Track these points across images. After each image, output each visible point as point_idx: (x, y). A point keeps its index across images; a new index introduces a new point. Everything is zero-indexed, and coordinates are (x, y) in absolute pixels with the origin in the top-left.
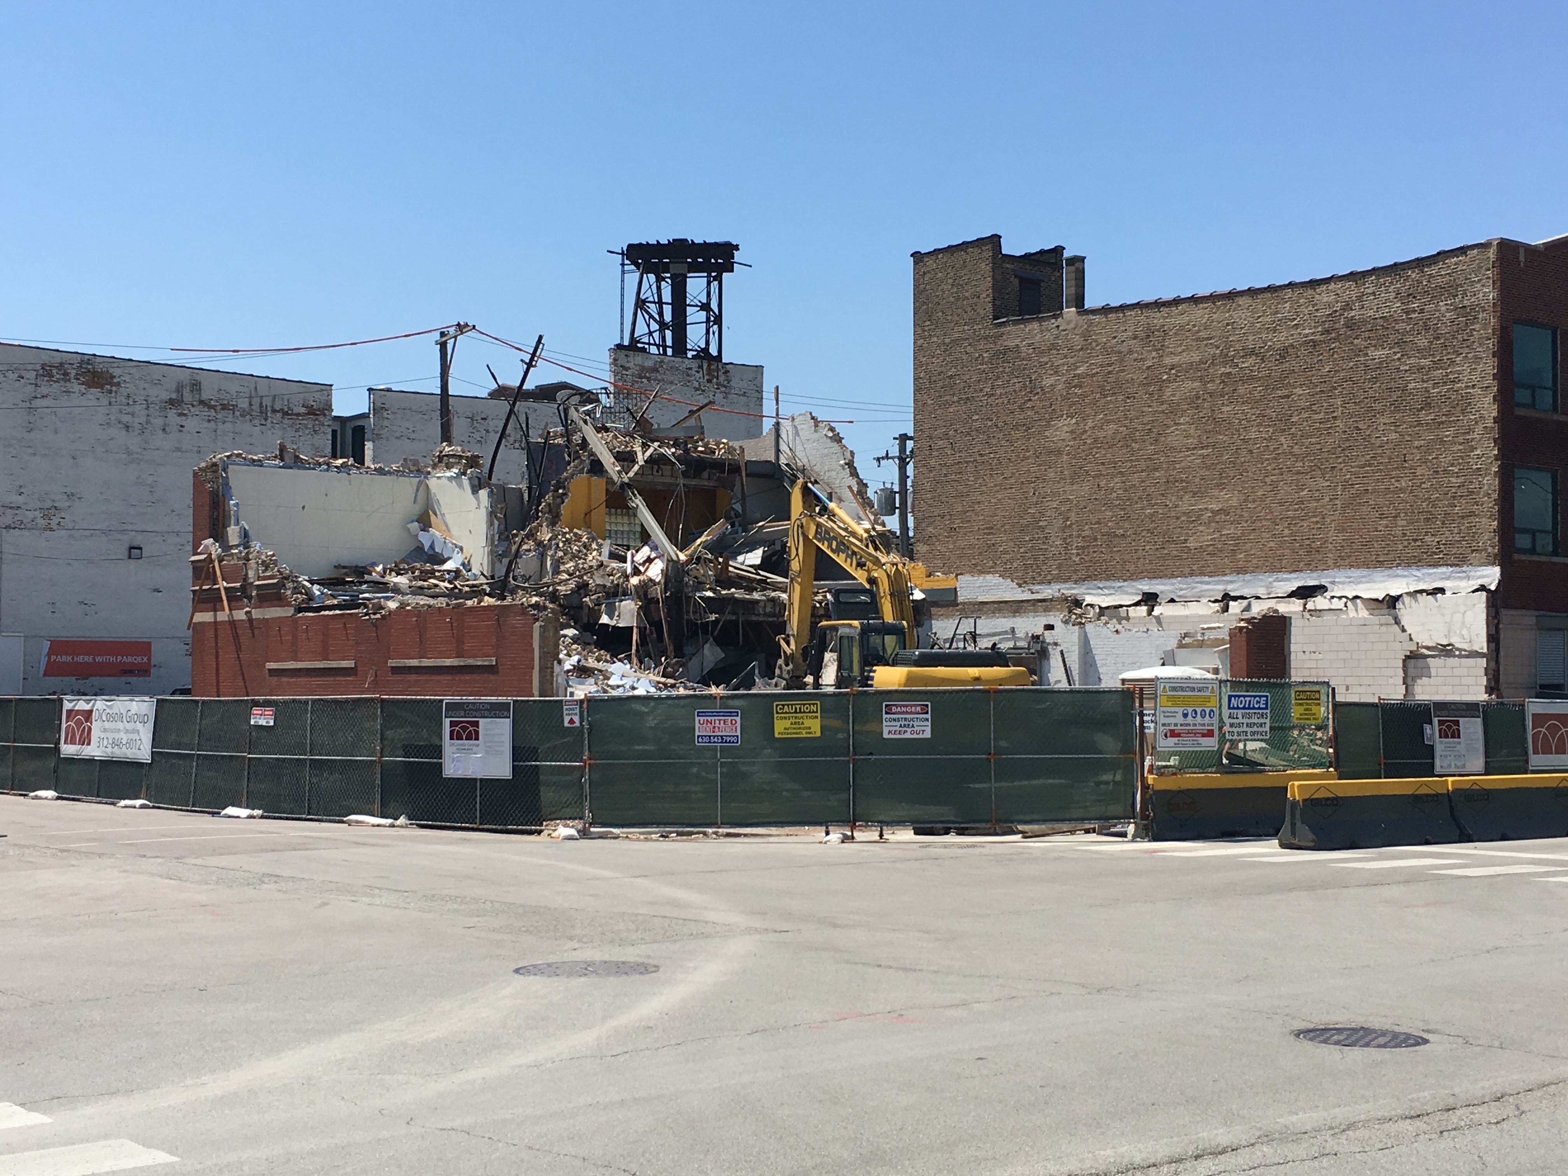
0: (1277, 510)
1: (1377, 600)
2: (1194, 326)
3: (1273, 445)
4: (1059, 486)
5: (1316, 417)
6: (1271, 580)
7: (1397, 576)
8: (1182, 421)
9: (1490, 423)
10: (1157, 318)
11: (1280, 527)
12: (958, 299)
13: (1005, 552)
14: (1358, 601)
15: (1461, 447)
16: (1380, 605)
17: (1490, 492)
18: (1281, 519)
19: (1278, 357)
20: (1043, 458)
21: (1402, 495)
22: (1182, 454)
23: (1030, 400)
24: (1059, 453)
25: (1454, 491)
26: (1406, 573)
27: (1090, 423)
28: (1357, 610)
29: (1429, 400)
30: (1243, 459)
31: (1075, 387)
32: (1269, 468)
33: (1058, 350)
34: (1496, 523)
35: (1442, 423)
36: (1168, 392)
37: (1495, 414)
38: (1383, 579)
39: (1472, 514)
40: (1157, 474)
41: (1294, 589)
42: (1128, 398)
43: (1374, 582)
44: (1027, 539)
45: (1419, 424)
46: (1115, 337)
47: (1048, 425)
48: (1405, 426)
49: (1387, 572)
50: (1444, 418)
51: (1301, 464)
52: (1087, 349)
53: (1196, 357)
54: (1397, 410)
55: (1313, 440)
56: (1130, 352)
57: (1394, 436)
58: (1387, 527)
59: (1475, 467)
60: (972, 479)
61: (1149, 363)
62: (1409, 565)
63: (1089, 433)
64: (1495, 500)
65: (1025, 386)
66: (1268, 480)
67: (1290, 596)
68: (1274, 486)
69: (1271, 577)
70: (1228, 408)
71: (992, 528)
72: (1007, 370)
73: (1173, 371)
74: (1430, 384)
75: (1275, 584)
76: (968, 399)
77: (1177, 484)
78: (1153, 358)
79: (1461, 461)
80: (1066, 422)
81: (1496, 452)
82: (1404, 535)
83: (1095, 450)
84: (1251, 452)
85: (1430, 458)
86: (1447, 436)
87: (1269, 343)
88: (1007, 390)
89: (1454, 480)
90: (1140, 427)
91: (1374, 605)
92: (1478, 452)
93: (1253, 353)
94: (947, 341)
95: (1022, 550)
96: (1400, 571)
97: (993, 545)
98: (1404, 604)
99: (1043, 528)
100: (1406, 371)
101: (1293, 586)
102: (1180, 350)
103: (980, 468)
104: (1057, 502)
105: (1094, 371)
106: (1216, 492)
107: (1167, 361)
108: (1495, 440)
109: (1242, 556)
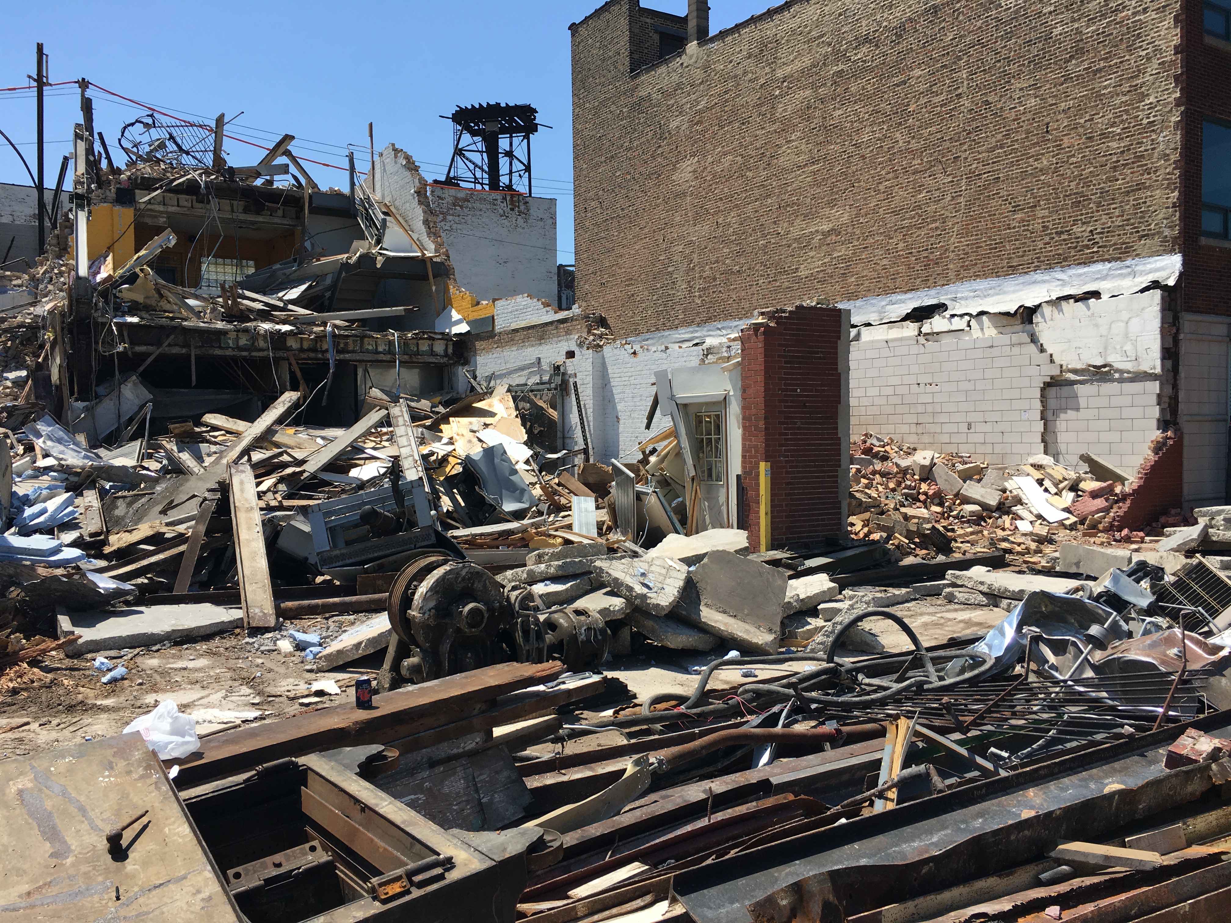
0: (891, 220)
1: (1007, 314)
2: (806, 26)
3: (887, 144)
4: (685, 228)
5: (936, 100)
6: (884, 303)
7: (1035, 282)
8: (793, 138)
9: (1169, 55)
10: (770, 29)
11: (895, 240)
12: (604, 60)
13: (642, 302)
14: (984, 318)
15: (1124, 99)
16: (1011, 320)
17: (1168, 152)
18: (896, 231)
19: (894, 38)
20: (672, 203)
21: (1042, 178)
22: (793, 174)
23: (659, 146)
24: (684, 194)
25: (1115, 159)
26: (1047, 278)
27: (710, 160)
28: (982, 329)
29: (1081, 45)
30: (854, 168)
31: (697, 124)
32: (883, 172)
33: (683, 89)
34: (1176, 193)
35: (1099, 70)
36: (780, 108)
37: (1176, 41)
38: (1017, 288)
39: (1141, 187)
40: (769, 201)
41: (909, 311)
42: (743, 123)
43: (1005, 293)
44: (659, 286)
45: (1067, 78)
46: (731, 62)
47: (675, 169)
48: (1048, 86)
49: (1021, 279)
50: (1102, 64)
51: (919, 161)
52: (707, 81)
53: (807, 61)
54: (1038, 66)
55: (934, 128)
56: (745, 73)
57: (1032, 102)
58: (1023, 221)
59: (1145, 121)
60: (616, 234)
61: (762, 81)
62: (1050, 267)
63: (709, 169)
64: (1175, 162)
65: (655, 133)
66: (881, 187)
67: (904, 319)
68: (889, 194)
69: (882, 300)
70: (840, 112)
71: (631, 279)
72: (642, 121)
73: (785, 84)
74: (1083, 22)
75: (888, 307)
76: (612, 157)
77: (788, 209)
78: (766, 74)
79: (1125, 117)
80: (689, 162)
81: (1178, 95)
82: (1045, 228)
83: (714, 186)
84: (863, 157)
85: (1082, 121)
86: (1105, 87)
87: (885, 24)
88: (642, 140)
89: (1114, 145)
90: (753, 153)
91: (1005, 320)
92: (1152, 99)
93: (867, 40)
94: (596, 104)
95: (655, 298)
96: (1038, 276)
97: (633, 295)
98: (1043, 317)
99: (671, 273)
100: (1050, 13)
101: (908, 308)
102: (791, 57)
103: (622, 222)
104: (682, 246)
105: (713, 103)
106: (827, 211)
107: (780, 74)
108: (1177, 78)
109: (853, 279)
